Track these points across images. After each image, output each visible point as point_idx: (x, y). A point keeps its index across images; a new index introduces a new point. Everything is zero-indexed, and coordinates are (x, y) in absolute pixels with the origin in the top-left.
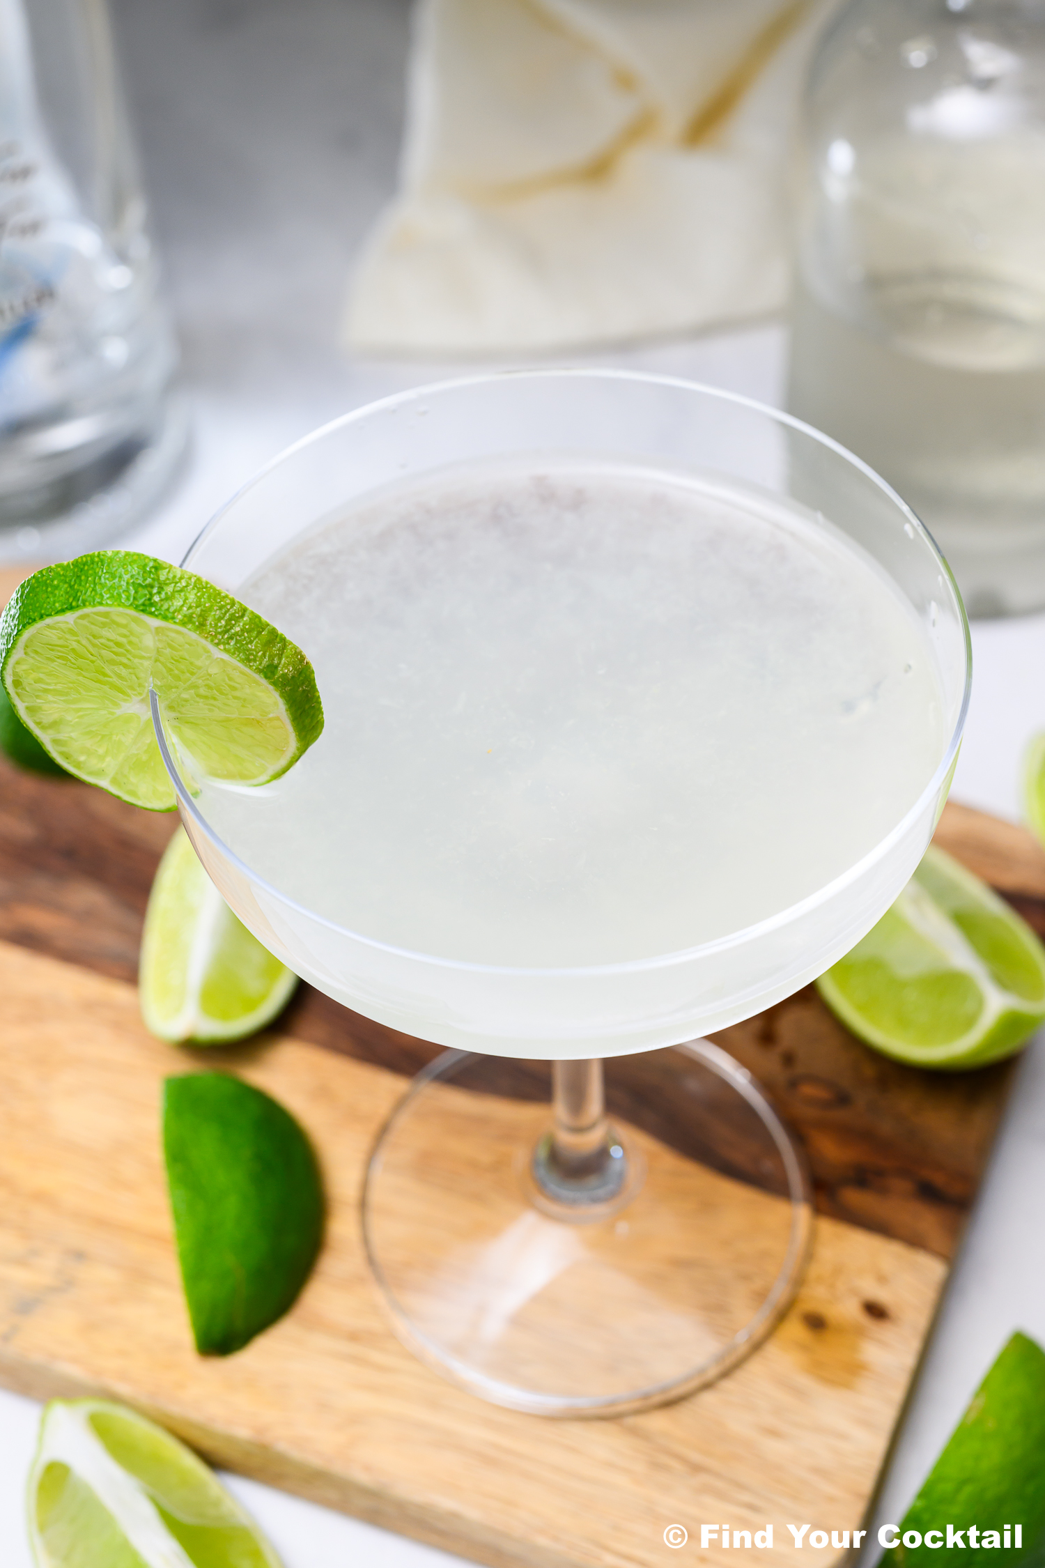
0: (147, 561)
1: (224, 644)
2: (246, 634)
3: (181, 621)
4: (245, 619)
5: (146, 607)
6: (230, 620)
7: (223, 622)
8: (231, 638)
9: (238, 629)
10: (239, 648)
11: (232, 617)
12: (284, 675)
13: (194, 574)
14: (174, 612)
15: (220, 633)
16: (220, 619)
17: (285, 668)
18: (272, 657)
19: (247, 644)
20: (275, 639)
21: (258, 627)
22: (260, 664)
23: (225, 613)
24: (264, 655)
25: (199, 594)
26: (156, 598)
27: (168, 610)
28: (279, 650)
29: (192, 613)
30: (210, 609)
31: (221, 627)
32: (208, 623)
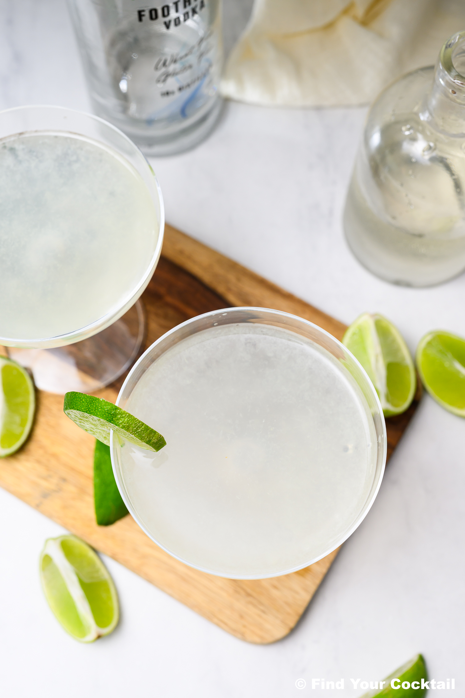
0: (113, 406)
1: (134, 434)
2: (142, 432)
3: (122, 427)
4: (143, 427)
5: (111, 421)
6: (138, 427)
7: (135, 428)
8: (137, 433)
9: (140, 430)
10: (139, 436)
11: (139, 427)
12: (154, 442)
13: (128, 412)
14: (119, 424)
15: (134, 432)
16: (134, 427)
17: (154, 440)
18: (150, 438)
19: (142, 434)
20: (153, 432)
21: (147, 429)
22: (145, 440)
23: (136, 426)
24: (147, 438)
25: (128, 420)
26: (114, 419)
27: (118, 423)
28: (153, 435)
29: (125, 426)
30: (132, 424)
31: (134, 430)
32: (130, 428)
